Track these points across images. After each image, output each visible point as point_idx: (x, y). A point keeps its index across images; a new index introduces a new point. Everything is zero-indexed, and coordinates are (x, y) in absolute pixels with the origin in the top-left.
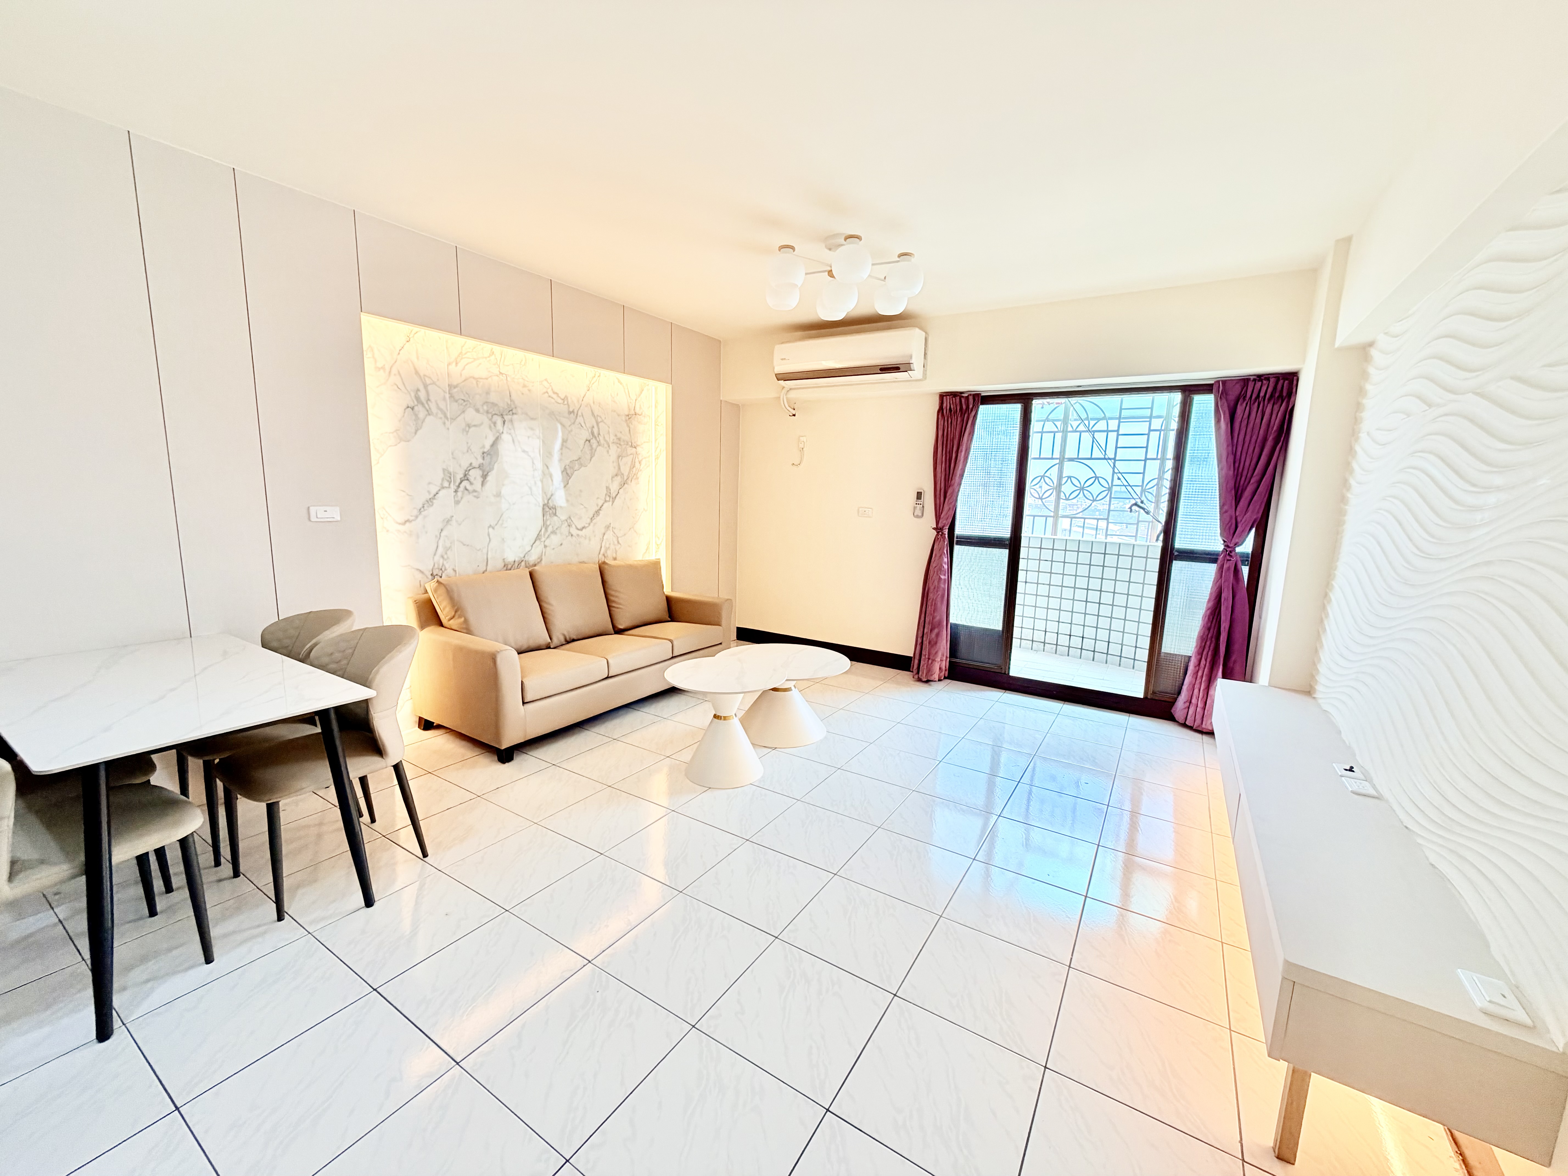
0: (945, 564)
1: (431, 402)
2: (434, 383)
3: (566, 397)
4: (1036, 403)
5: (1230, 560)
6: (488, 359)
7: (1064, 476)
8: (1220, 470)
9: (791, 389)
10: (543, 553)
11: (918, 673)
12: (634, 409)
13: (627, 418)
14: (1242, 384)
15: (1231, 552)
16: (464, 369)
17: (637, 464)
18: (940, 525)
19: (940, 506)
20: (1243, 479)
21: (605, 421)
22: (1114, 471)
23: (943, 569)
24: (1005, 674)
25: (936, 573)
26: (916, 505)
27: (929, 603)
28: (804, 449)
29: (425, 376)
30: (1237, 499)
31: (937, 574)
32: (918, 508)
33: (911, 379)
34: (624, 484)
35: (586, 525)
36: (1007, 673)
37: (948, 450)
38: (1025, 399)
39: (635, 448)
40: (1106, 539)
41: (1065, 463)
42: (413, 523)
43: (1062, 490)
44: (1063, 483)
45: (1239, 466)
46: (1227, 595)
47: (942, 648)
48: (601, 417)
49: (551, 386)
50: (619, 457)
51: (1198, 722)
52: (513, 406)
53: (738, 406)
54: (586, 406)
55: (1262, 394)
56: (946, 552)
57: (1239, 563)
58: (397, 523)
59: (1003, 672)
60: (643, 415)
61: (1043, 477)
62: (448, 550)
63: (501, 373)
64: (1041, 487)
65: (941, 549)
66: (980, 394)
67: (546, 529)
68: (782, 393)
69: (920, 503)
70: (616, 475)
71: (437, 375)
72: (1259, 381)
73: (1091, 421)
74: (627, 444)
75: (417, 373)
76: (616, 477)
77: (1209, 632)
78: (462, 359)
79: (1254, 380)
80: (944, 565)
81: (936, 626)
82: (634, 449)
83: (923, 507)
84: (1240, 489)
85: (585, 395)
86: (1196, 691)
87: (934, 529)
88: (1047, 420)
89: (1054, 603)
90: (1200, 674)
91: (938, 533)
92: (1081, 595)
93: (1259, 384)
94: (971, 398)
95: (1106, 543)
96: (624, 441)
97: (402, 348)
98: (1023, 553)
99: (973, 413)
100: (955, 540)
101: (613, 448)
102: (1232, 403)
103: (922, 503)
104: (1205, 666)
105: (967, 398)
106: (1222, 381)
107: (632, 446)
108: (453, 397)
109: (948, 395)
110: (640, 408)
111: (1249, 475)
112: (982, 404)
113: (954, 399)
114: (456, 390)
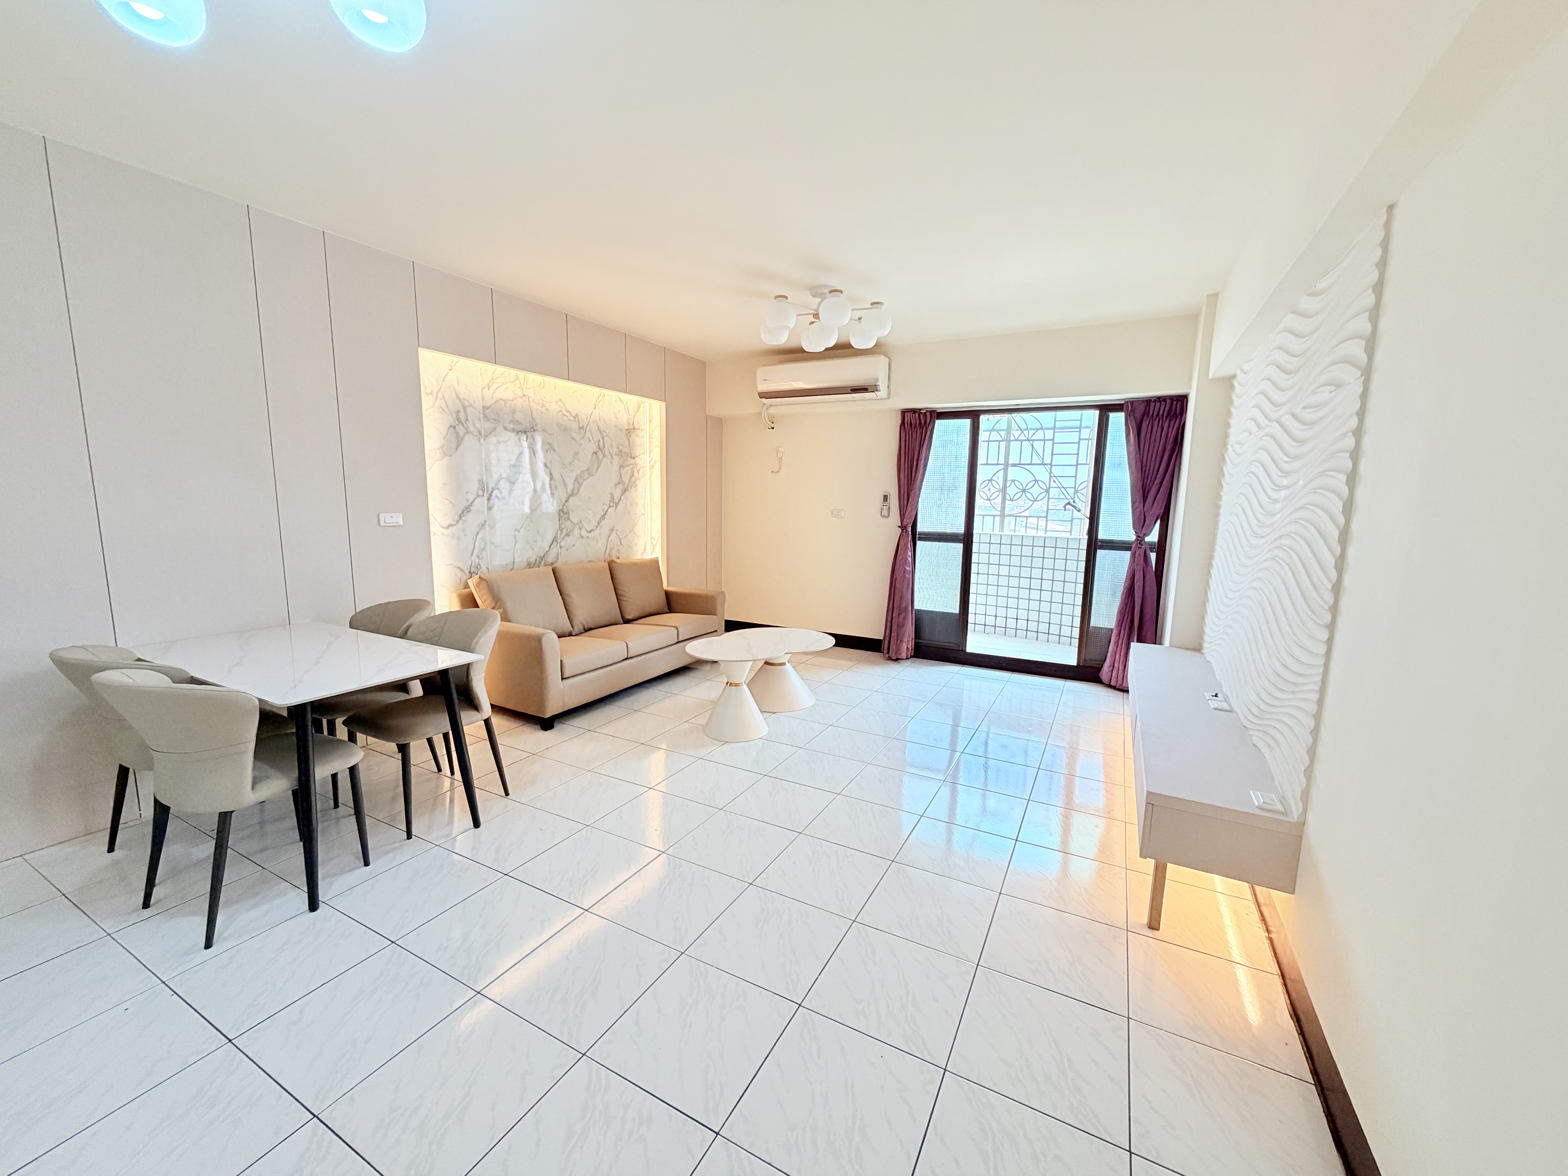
0: (909, 556)
1: (469, 422)
2: (471, 405)
3: (577, 415)
4: (983, 418)
5: (1141, 548)
6: (514, 383)
7: (1008, 480)
8: (1131, 473)
9: (771, 406)
10: (559, 554)
11: (888, 652)
12: (633, 424)
13: (627, 431)
14: (1146, 404)
15: (1141, 541)
16: (494, 392)
17: (636, 473)
18: (904, 523)
19: (904, 507)
20: (1149, 481)
21: (609, 435)
22: (1050, 475)
23: (907, 562)
24: (962, 650)
25: (901, 565)
26: (883, 507)
27: (897, 591)
28: (783, 458)
29: (464, 399)
30: (1145, 498)
31: (903, 566)
32: (885, 509)
33: (877, 398)
34: (625, 491)
35: (595, 528)
36: (964, 650)
37: (910, 459)
38: (974, 415)
39: (634, 458)
40: (1046, 533)
41: (1009, 468)
42: (455, 526)
43: (1007, 492)
44: (1008, 486)
45: (1145, 471)
46: (1139, 577)
47: (908, 630)
48: (605, 432)
49: (564, 405)
50: (621, 467)
51: (1119, 682)
52: (534, 424)
53: (721, 419)
54: (593, 423)
55: (1161, 413)
56: (910, 547)
57: (1148, 549)
58: (442, 527)
59: (961, 649)
60: (640, 428)
61: (990, 480)
62: (482, 551)
63: (525, 396)
64: (989, 490)
65: (906, 545)
66: (936, 411)
67: (562, 531)
68: (764, 409)
69: (886, 504)
70: (619, 483)
71: (473, 398)
72: (1158, 402)
73: (1030, 431)
74: (627, 456)
75: (458, 397)
76: (618, 485)
77: (1126, 607)
78: (493, 384)
79: (1155, 401)
80: (909, 558)
81: (903, 611)
82: (633, 460)
83: (889, 508)
84: (1147, 489)
85: (592, 413)
86: (1118, 656)
87: (899, 527)
88: (993, 430)
89: (1003, 591)
90: (1120, 642)
91: (903, 530)
92: (1025, 583)
93: (1158, 404)
94: (928, 414)
95: (1045, 537)
96: (625, 453)
97: (446, 375)
98: (975, 547)
99: (930, 427)
100: (917, 536)
101: (616, 458)
102: (1138, 421)
103: (888, 505)
104: (1124, 635)
105: (925, 413)
106: (1130, 401)
107: (631, 457)
108: (486, 417)
109: (909, 412)
110: (638, 423)
111: (1153, 479)
112: (938, 419)
113: (914, 415)
114: (488, 411)
